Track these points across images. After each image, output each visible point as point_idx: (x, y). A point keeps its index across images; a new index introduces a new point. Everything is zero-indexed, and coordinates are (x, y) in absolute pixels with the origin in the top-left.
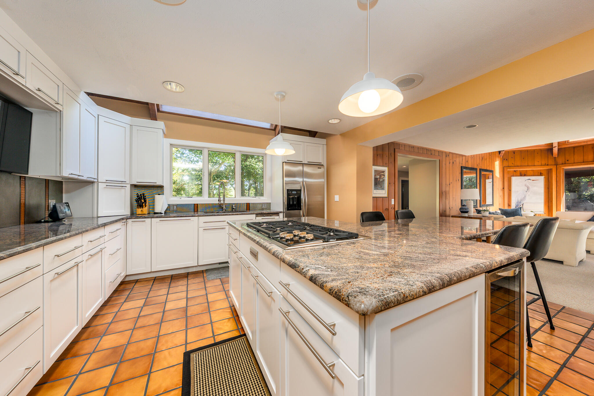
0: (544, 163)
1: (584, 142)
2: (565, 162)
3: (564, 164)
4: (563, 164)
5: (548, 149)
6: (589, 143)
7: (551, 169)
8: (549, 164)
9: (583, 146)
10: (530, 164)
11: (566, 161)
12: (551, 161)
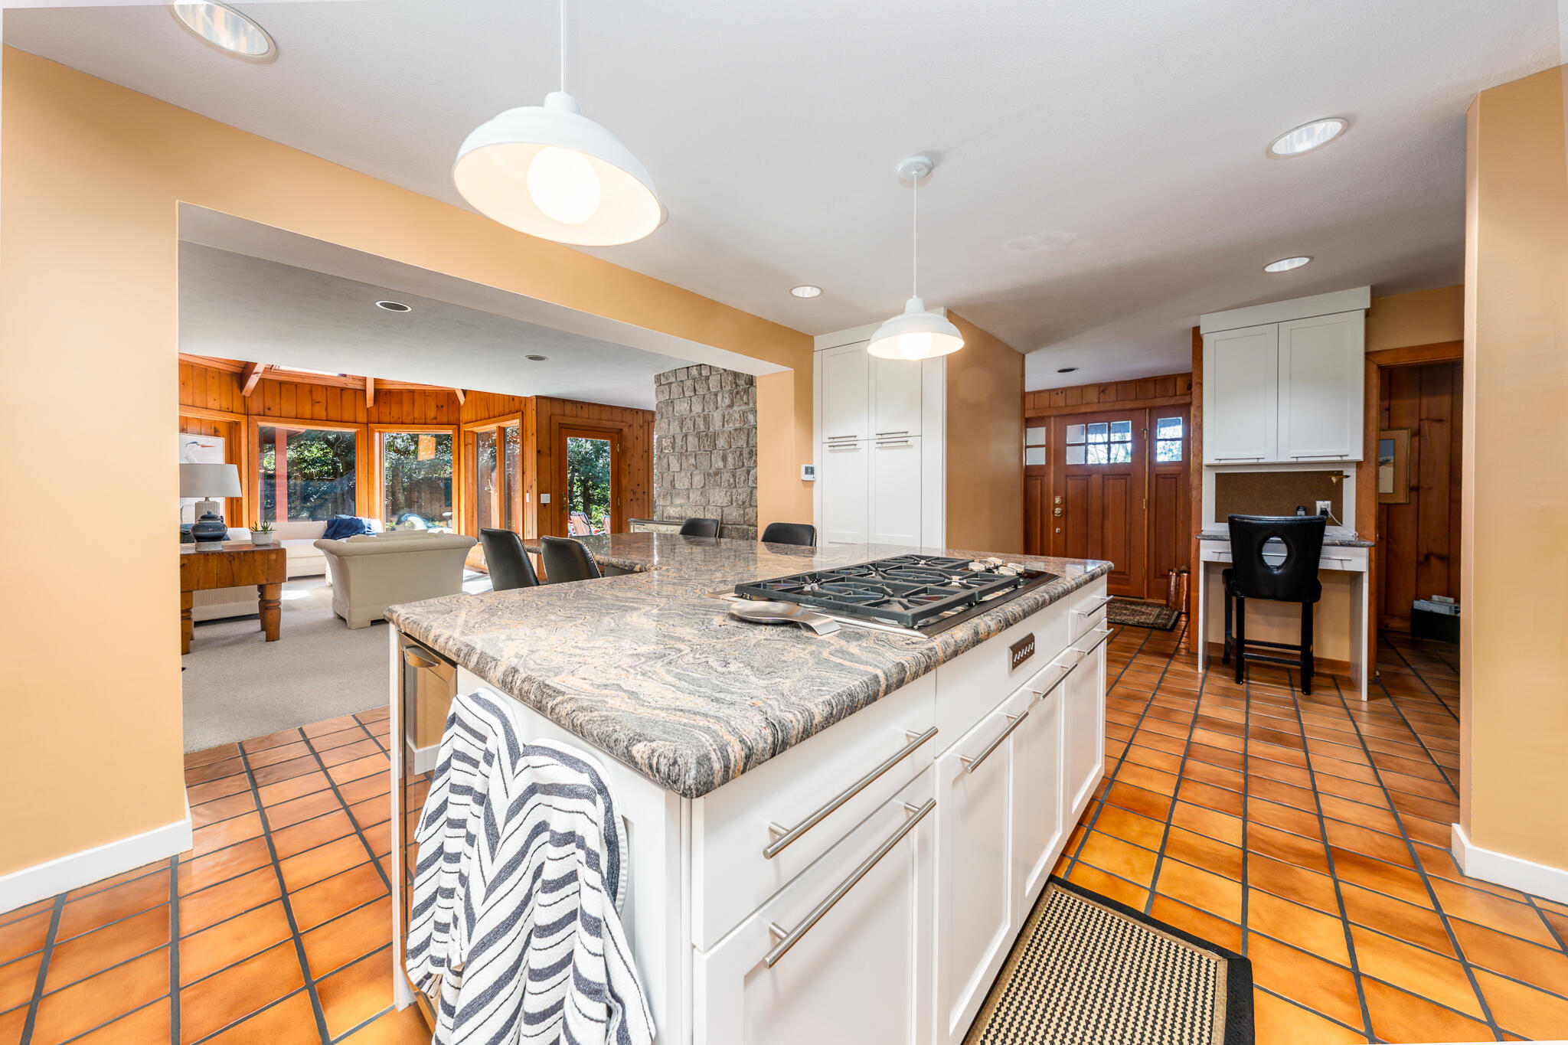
0: (227, 406)
1: (300, 377)
2: (264, 411)
3: (263, 415)
4: (259, 415)
5: (233, 372)
6: (306, 381)
7: (237, 423)
8: (234, 411)
9: (296, 385)
10: (198, 403)
11: (266, 410)
12: (238, 406)
